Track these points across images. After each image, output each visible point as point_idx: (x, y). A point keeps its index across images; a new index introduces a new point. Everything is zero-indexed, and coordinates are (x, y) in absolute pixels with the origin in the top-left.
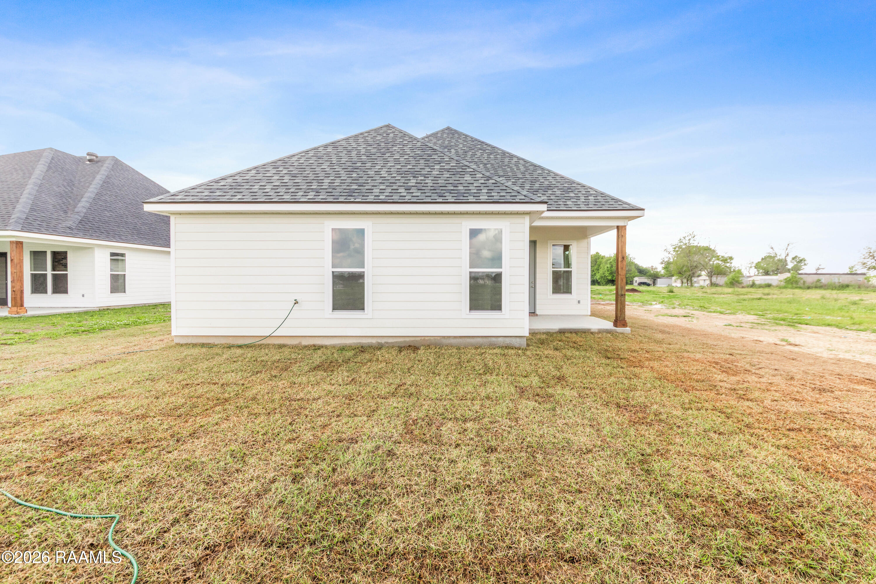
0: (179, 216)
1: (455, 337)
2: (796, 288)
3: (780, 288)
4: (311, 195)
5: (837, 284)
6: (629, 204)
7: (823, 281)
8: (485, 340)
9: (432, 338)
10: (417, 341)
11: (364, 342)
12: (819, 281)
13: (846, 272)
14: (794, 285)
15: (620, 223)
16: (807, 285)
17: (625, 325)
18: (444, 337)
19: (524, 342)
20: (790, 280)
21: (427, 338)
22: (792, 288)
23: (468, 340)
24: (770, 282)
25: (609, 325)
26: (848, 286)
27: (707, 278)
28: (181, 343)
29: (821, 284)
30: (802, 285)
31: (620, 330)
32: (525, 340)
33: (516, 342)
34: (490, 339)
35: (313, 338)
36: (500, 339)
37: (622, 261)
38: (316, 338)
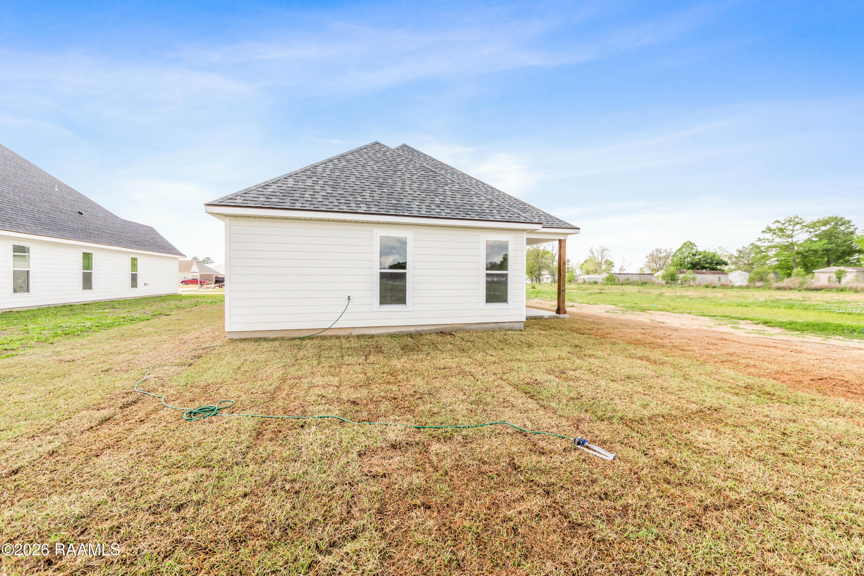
0: (234, 218)
1: (475, 324)
2: (614, 284)
3: (603, 285)
4: (364, 208)
5: (640, 282)
6: (569, 224)
7: (631, 279)
8: (496, 325)
9: (458, 325)
10: (446, 328)
11: (405, 330)
12: (628, 279)
13: (636, 273)
14: (613, 283)
15: (562, 238)
16: (621, 282)
17: (565, 312)
18: (466, 324)
19: (522, 326)
20: (609, 278)
21: (454, 326)
22: (611, 285)
23: (484, 326)
24: (596, 280)
25: (554, 314)
26: (646, 283)
27: (550, 277)
28: (235, 338)
29: (630, 282)
30: (617, 283)
31: (562, 316)
32: (523, 324)
33: (517, 326)
34: (499, 324)
35: (362, 329)
36: (506, 324)
37: (563, 266)
38: (365, 329)
